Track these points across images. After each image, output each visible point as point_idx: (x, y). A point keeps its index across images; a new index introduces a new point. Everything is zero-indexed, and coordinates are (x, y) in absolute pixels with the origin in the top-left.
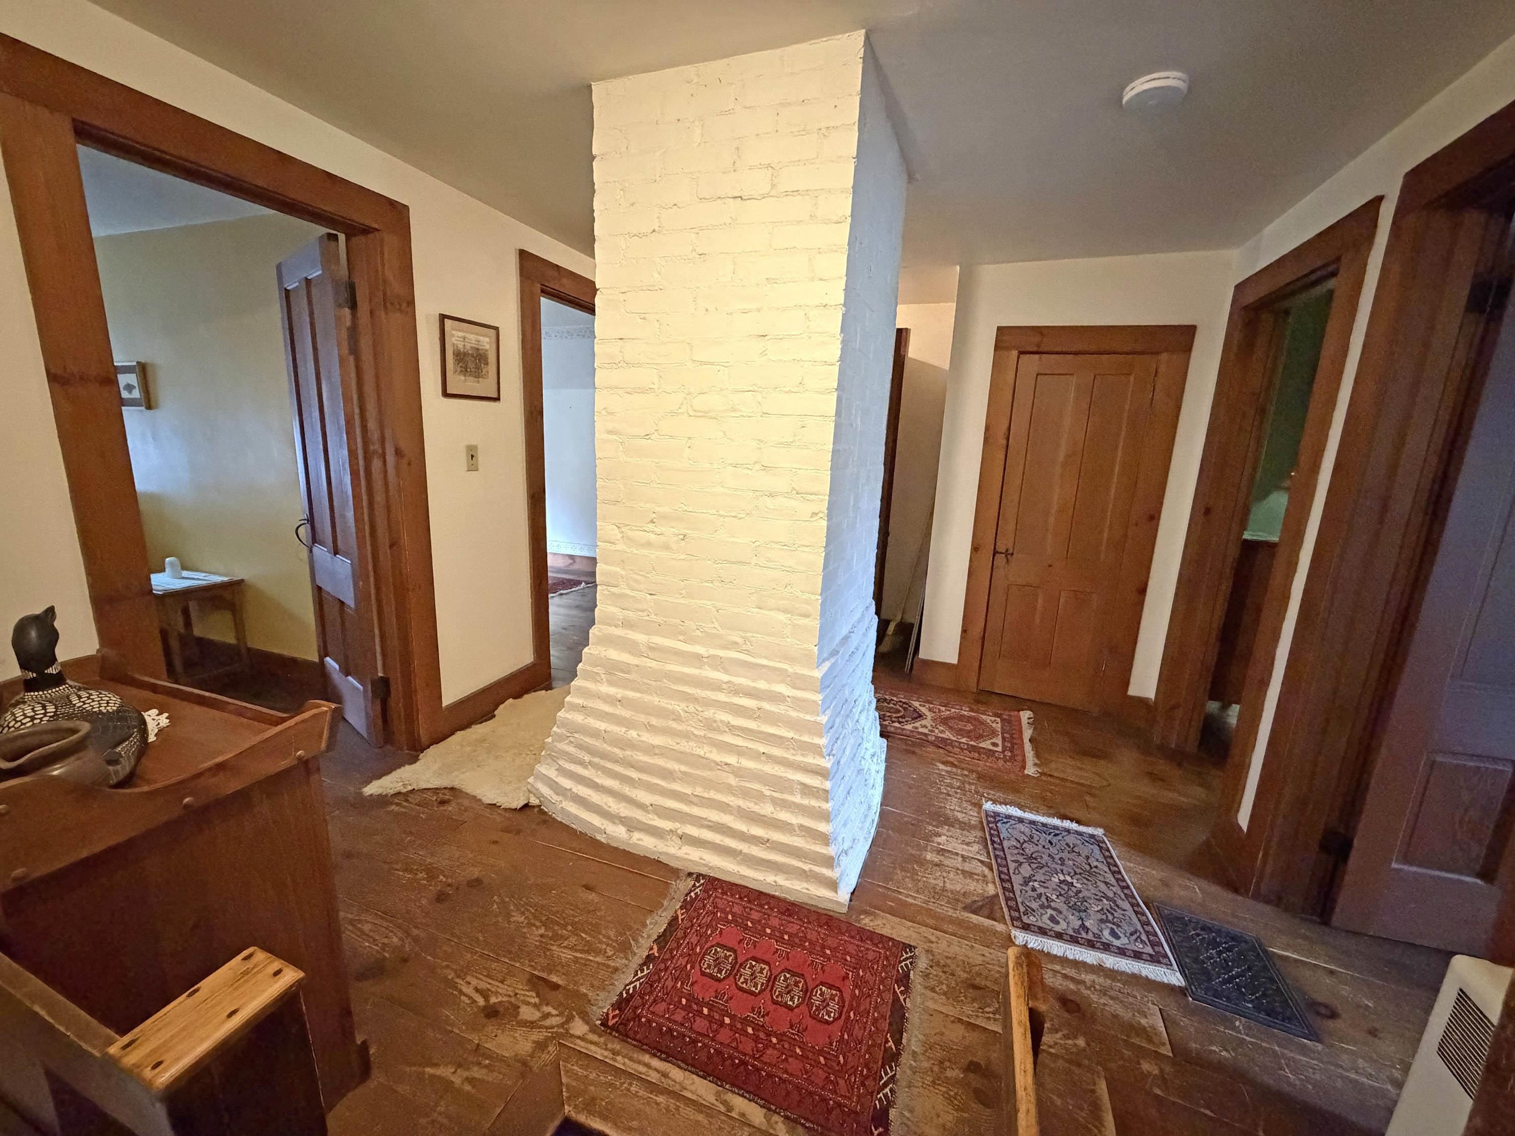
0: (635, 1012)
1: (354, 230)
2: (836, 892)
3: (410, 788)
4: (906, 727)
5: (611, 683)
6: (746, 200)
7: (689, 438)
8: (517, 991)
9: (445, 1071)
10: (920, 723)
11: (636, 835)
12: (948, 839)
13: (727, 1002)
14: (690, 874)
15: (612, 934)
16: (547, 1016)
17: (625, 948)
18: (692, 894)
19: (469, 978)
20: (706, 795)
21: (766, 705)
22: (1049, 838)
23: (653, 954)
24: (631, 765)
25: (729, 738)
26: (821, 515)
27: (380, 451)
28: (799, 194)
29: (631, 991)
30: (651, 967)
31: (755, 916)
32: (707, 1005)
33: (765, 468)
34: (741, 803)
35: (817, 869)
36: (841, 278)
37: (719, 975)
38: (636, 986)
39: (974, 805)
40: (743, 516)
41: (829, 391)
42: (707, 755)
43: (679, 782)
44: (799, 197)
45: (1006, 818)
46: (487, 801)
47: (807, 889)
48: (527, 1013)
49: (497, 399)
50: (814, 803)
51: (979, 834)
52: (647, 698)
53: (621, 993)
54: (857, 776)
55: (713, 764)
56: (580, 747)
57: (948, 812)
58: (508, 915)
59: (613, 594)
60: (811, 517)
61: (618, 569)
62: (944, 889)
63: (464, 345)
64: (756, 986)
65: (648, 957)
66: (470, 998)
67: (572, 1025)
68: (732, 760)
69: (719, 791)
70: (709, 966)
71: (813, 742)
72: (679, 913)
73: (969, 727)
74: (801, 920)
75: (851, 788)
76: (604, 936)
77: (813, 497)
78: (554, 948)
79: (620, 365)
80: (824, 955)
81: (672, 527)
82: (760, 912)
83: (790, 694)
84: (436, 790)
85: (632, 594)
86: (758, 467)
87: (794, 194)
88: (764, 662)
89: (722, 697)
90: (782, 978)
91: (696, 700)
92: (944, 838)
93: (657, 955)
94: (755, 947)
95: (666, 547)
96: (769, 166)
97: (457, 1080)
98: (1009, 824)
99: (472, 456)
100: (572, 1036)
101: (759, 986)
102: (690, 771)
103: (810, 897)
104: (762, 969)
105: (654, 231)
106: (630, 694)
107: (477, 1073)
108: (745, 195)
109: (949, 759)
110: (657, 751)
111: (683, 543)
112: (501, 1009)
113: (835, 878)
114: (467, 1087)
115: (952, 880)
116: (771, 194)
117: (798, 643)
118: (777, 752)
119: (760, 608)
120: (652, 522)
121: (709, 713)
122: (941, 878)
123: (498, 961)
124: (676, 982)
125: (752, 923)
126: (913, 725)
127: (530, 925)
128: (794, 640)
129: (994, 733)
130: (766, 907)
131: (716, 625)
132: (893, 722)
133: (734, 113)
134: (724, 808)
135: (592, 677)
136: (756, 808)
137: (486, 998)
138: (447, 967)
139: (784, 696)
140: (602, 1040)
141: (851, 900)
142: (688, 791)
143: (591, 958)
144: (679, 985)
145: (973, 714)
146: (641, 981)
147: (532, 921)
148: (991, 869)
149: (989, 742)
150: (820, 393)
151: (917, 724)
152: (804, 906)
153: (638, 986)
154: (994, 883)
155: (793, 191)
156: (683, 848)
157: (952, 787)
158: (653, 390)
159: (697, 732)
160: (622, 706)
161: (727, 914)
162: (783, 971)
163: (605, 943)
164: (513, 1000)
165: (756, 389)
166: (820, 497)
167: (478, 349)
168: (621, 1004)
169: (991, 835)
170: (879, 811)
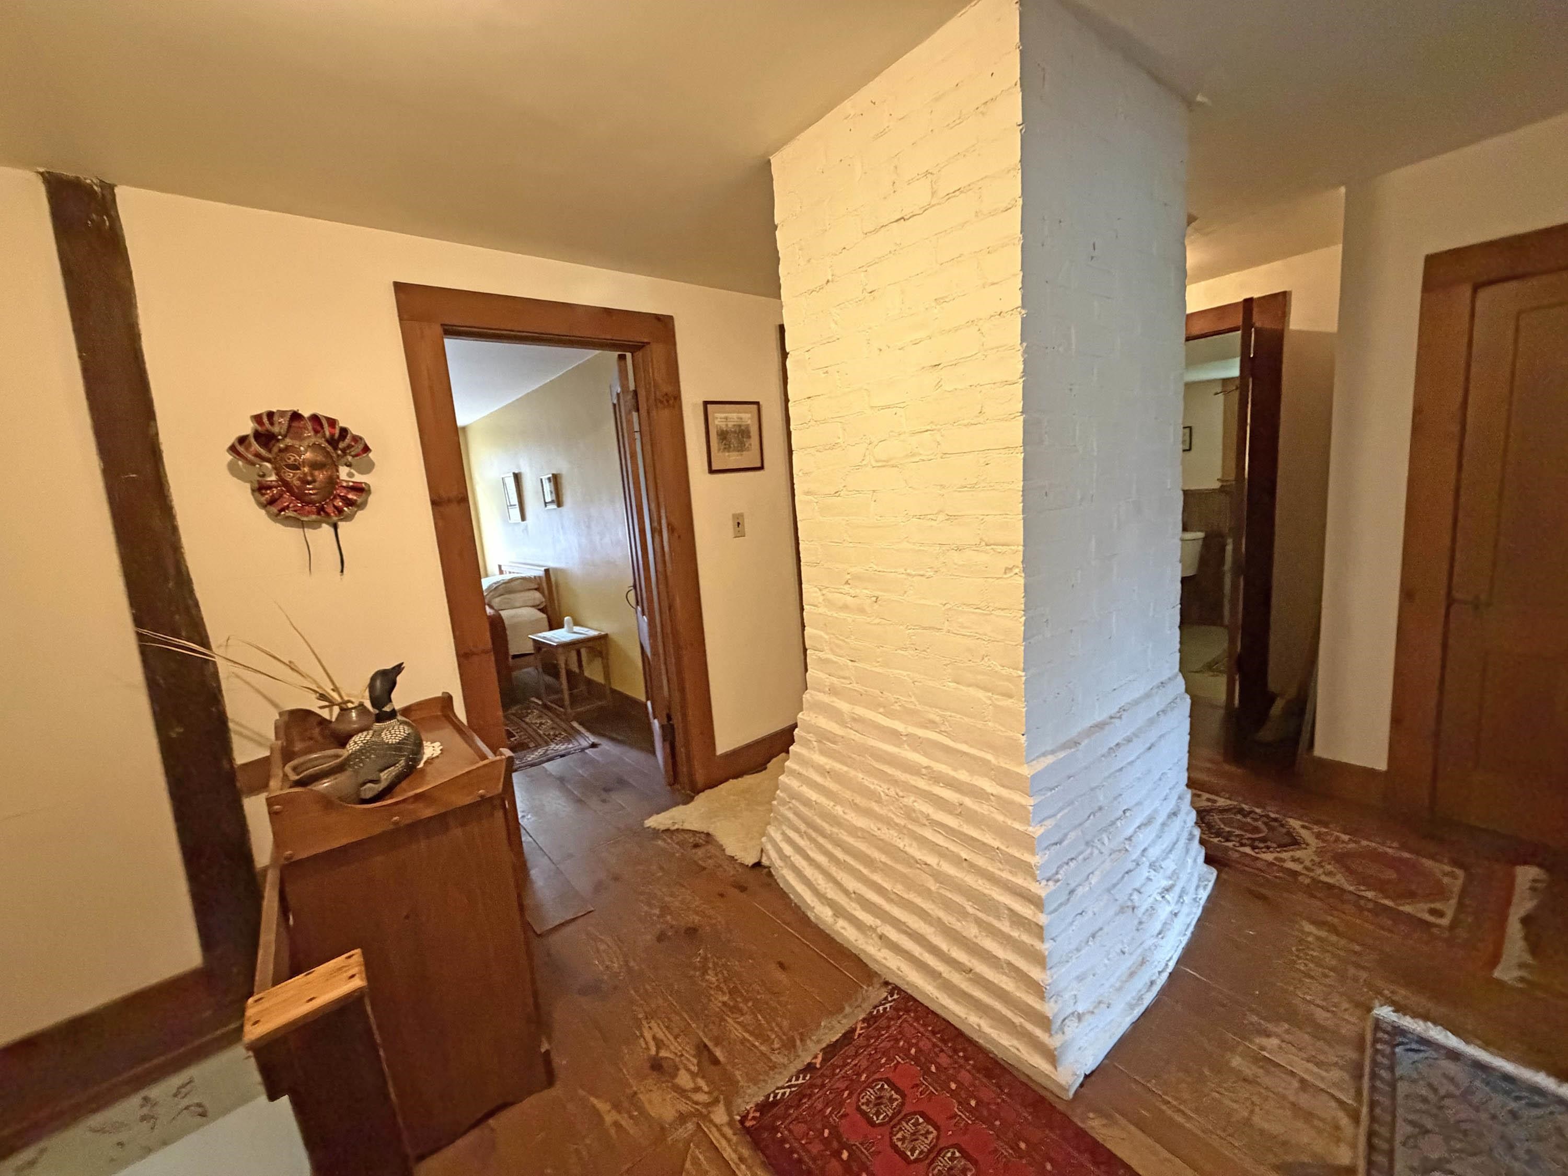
0: (774, 1121)
1: (635, 348)
2: (1056, 1068)
3: (676, 827)
4: (1263, 856)
5: (823, 752)
6: (908, 219)
7: (874, 491)
8: (684, 1053)
9: (602, 1106)
10: (1291, 853)
11: (841, 923)
12: (1284, 1045)
13: (872, 1154)
14: (887, 983)
15: (785, 1023)
16: (697, 1089)
17: (790, 1046)
18: (881, 1008)
19: (653, 1024)
20: (906, 896)
21: (968, 801)
22: (1513, 1105)
23: (816, 1064)
24: (838, 843)
25: (928, 834)
26: (1017, 570)
27: (659, 528)
28: (962, 192)
29: (779, 1097)
30: (807, 1078)
31: (944, 1060)
32: (849, 1148)
33: (950, 517)
34: (941, 914)
35: (1030, 1027)
36: (1015, 275)
37: (875, 1118)
38: (785, 1093)
39: (1358, 1005)
40: (931, 574)
41: (1013, 416)
42: (907, 849)
43: (880, 872)
44: (963, 195)
45: (1417, 1042)
46: (729, 852)
47: (1018, 1049)
48: (684, 1080)
49: (761, 468)
50: (1026, 938)
51: (1351, 1054)
52: (852, 773)
53: (769, 1095)
54: (1117, 914)
55: (912, 861)
56: (797, 814)
57: (1296, 1001)
58: (705, 972)
59: (820, 658)
60: (1005, 573)
61: (822, 633)
62: (1247, 1122)
63: (727, 425)
64: (913, 1151)
65: (809, 1064)
66: (646, 1043)
67: (715, 1109)
68: (932, 860)
69: (920, 894)
70: (868, 1103)
71: (1023, 858)
72: (859, 1025)
73: (1391, 875)
74: (1000, 1087)
75: (1101, 929)
76: (778, 1025)
77: (1004, 548)
78: (729, 1020)
79: (810, 424)
80: (1016, 1148)
81: (866, 589)
82: (950, 1057)
83: (995, 792)
84: (694, 833)
85: (835, 660)
86: (941, 517)
87: (957, 193)
88: (964, 748)
89: (922, 784)
90: (949, 1155)
91: (895, 782)
92: (1274, 1041)
93: (818, 1066)
94: (930, 1100)
95: (861, 611)
96: (928, 173)
97: (609, 1119)
98: (1422, 1055)
99: (739, 524)
100: (711, 1121)
101: (917, 1152)
102: (889, 862)
103: (1019, 1059)
104: (928, 1132)
105: (828, 281)
106: (838, 766)
107: (625, 1122)
108: (906, 213)
109: (1329, 918)
110: (859, 834)
111: (876, 606)
112: (665, 1065)
113: (1052, 1048)
114: (613, 1131)
115: (1267, 1112)
116: (933, 203)
117: (1003, 729)
118: (981, 862)
119: (958, 683)
120: (847, 583)
121: (909, 800)
122: (1248, 1104)
123: (680, 1015)
124: (827, 1106)
125: (937, 1068)
126: (1276, 855)
127: (718, 988)
128: (997, 725)
129: (1440, 892)
130: (961, 1054)
131: (913, 699)
132: (1242, 845)
133: (889, 131)
134: (923, 914)
135: (806, 743)
136: (957, 926)
137: (658, 1049)
138: (641, 1006)
139: (987, 794)
140: (734, 1139)
141: (1082, 1085)
142: (887, 885)
143: (757, 1044)
144: (828, 1111)
145: (1406, 855)
146: (793, 1089)
147: (722, 985)
148: (1355, 1117)
149: (1427, 906)
150: (1003, 420)
151: (1284, 855)
152: (1011, 1069)
153: (787, 1094)
154: (1354, 1146)
155: (954, 192)
156: (883, 950)
157: (1319, 965)
158: (837, 446)
159: (897, 820)
160: (831, 778)
161: (911, 1046)
162: (953, 1146)
163: (776, 1032)
164: (677, 1059)
165: (934, 427)
166: (1013, 548)
167: (740, 426)
168: (764, 1107)
169: (1374, 1063)
170: (1170, 970)
